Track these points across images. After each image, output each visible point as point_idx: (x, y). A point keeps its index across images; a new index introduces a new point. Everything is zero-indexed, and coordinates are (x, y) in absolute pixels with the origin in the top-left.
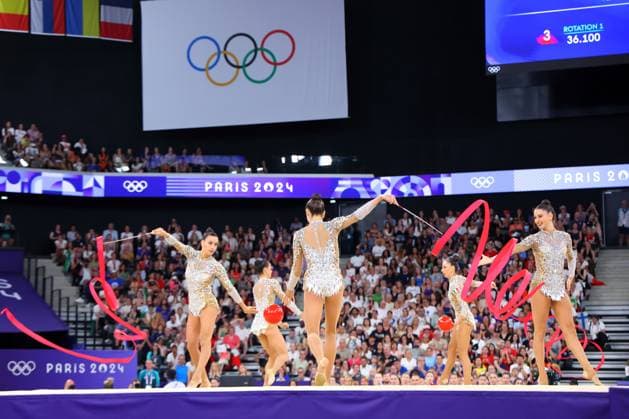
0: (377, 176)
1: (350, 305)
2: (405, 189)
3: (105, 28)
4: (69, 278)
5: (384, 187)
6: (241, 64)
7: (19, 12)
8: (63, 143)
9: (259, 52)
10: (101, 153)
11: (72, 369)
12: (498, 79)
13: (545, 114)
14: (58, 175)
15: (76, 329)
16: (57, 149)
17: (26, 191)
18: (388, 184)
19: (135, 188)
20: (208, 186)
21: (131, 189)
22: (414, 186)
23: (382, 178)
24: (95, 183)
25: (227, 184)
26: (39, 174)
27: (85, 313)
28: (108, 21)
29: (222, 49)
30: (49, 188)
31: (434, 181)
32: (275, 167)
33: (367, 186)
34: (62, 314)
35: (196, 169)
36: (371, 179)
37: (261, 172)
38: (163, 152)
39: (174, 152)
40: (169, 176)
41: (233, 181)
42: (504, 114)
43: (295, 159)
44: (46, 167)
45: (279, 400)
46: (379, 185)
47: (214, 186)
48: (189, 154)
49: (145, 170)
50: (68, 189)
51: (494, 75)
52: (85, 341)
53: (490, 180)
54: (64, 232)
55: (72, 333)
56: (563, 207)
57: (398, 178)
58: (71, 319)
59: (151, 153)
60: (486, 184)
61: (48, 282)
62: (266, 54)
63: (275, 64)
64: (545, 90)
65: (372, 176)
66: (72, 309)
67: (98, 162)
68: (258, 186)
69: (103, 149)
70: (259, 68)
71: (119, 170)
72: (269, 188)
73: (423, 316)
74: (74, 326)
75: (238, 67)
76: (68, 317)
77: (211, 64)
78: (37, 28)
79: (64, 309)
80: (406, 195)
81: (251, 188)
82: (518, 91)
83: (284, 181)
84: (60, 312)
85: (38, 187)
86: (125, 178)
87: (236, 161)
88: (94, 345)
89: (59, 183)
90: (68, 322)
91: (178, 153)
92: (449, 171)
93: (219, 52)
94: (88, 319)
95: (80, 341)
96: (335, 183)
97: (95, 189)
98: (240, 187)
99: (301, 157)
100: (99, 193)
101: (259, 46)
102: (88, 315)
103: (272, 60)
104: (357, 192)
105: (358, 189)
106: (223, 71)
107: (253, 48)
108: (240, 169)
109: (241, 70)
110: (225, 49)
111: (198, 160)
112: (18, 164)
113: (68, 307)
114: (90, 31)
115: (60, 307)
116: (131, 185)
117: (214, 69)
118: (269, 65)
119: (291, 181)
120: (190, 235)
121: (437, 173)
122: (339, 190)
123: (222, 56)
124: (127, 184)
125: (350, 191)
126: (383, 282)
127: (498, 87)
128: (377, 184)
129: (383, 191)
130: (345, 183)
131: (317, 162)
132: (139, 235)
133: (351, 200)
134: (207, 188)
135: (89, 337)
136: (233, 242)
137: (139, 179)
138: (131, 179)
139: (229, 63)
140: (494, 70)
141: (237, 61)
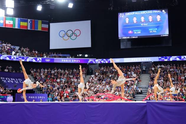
0: (97, 59)
2: (102, 62)
3: (42, 28)
4: (34, 79)
5: (98, 61)
7: (25, 25)
8: (33, 51)
11: (34, 97)
12: (121, 40)
13: (130, 47)
14: (32, 58)
16: (32, 53)
17: (25, 61)
18: (99, 60)
19: (48, 61)
22: (104, 61)
24: (39, 60)
25: (66, 60)
26: (28, 58)
28: (43, 27)
30: (30, 60)
31: (108, 60)
32: (76, 57)
33: (95, 61)
35: (60, 57)
36: (96, 60)
37: (73, 58)
38: (54, 53)
39: (56, 54)
40: (55, 58)
41: (68, 59)
42: (122, 47)
43: (80, 55)
44: (30, 56)
45: (79, 104)
47: (64, 60)
48: (59, 54)
49: (50, 57)
50: (34, 61)
53: (119, 60)
54: (33, 69)
55: (34, 90)
56: (134, 66)
57: (101, 59)
59: (51, 54)
62: (75, 34)
63: (77, 36)
64: (130, 42)
67: (40, 55)
68: (73, 61)
69: (41, 53)
70: (73, 37)
72: (75, 61)
73: (106, 87)
75: (69, 37)
77: (64, 36)
78: (29, 29)
81: (71, 61)
82: (125, 43)
83: (78, 60)
85: (28, 60)
86: (45, 59)
87: (68, 55)
88: (39, 93)
89: (32, 59)
91: (57, 54)
93: (65, 34)
94: (38, 87)
95: (36, 92)
96: (88, 60)
98: (69, 61)
99: (81, 55)
100: (40, 62)
104: (93, 62)
107: (72, 33)
108: (69, 57)
110: (67, 33)
111: (61, 55)
112: (24, 56)
114: (40, 29)
116: (47, 60)
119: (80, 60)
120: (59, 70)
121: (109, 58)
122: (89, 62)
125: (91, 62)
126: (98, 80)
127: (121, 41)
128: (97, 61)
129: (98, 62)
130: (90, 60)
131: (85, 56)
132: (48, 70)
133: (91, 64)
134: (62, 61)
135: (38, 91)
136: (67, 72)
137: (49, 59)
138: (47, 59)
139: (67, 35)
140: (120, 38)
141: (69, 35)
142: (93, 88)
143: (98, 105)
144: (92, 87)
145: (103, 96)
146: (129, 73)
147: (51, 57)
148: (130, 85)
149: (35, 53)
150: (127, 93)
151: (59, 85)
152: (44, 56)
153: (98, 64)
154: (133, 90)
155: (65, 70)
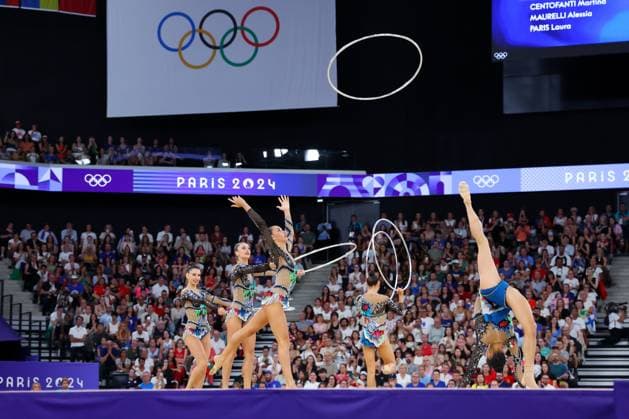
0: (370, 173)
2: (401, 188)
3: (65, 1)
4: (22, 282)
5: (377, 185)
6: (218, 45)
8: (16, 130)
9: (239, 32)
10: (59, 143)
11: (25, 383)
12: (505, 65)
13: (556, 107)
14: (11, 167)
15: (30, 340)
16: (9, 137)
18: (381, 181)
19: (98, 182)
20: (180, 182)
21: (93, 183)
22: (410, 185)
23: (375, 175)
24: (52, 176)
25: (202, 179)
27: (40, 322)
29: (197, 27)
30: (1, 180)
31: (433, 178)
32: (254, 161)
33: (358, 184)
34: (14, 323)
36: (364, 176)
38: (131, 143)
39: (143, 144)
40: (136, 169)
41: (208, 176)
42: (511, 106)
43: (278, 153)
46: (371, 183)
47: (187, 181)
48: (161, 144)
49: (111, 162)
50: (21, 182)
51: (501, 62)
52: (40, 353)
53: (495, 179)
54: (17, 231)
55: (24, 344)
56: (574, 209)
57: (394, 175)
58: (23, 328)
59: (116, 143)
60: (490, 184)
62: (247, 33)
63: (257, 45)
64: (556, 80)
65: (364, 173)
66: (25, 317)
67: (56, 152)
68: (236, 181)
69: (61, 139)
70: (239, 50)
71: (79, 162)
72: (249, 184)
74: (27, 336)
75: (215, 48)
76: (20, 325)
77: (184, 45)
80: (401, 195)
81: (229, 184)
82: (528, 81)
83: (265, 177)
84: (11, 320)
86: (84, 172)
87: (212, 155)
88: (50, 358)
89: (11, 176)
90: (20, 331)
91: (147, 144)
92: (449, 169)
93: (194, 31)
94: (44, 328)
95: (34, 353)
96: (322, 180)
97: (52, 183)
98: (216, 183)
99: (285, 151)
100: (56, 187)
101: (239, 25)
102: (44, 324)
103: (253, 40)
104: (347, 191)
105: (348, 187)
106: (198, 52)
107: (232, 26)
108: (216, 164)
109: (218, 51)
110: (201, 27)
113: (21, 315)
115: (11, 314)
116: (93, 178)
117: (187, 49)
118: (251, 46)
120: (160, 235)
121: (436, 171)
122: (327, 188)
123: (197, 35)
124: (89, 178)
125: (339, 189)
127: (505, 75)
128: (370, 182)
129: (376, 190)
130: (334, 180)
131: (303, 156)
132: (102, 236)
133: (340, 198)
134: (179, 184)
135: (44, 349)
136: (207, 246)
137: (102, 172)
138: (94, 172)
139: (205, 43)
140: (500, 56)
141: (214, 41)
142: (348, 332)
144: (344, 327)
145: (403, 376)
146: (550, 249)
147: (119, 163)
148: (550, 318)
149: (26, 138)
150: (538, 357)
151: (161, 313)
152: (76, 155)
153: (376, 202)
154: (569, 345)
155: (197, 236)
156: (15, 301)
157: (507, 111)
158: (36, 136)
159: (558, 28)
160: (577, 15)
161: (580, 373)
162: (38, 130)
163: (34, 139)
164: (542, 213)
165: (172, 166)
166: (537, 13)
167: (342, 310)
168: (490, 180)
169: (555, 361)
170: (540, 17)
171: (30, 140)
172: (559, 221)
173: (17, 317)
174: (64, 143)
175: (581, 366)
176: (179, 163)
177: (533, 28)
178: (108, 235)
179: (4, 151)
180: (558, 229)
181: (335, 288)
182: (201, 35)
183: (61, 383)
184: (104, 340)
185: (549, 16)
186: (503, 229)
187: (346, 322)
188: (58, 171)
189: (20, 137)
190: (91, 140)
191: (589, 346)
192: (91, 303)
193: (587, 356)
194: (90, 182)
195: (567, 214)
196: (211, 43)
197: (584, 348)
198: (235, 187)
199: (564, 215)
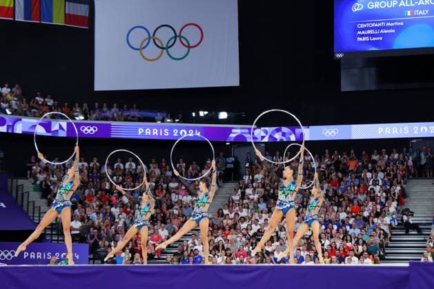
0: (259, 127)
1: (238, 215)
2: (278, 136)
3: (68, 17)
4: (41, 193)
5: (263, 134)
6: (165, 46)
7: (7, 5)
8: (38, 98)
9: (178, 39)
11: (42, 256)
12: (342, 62)
13: (373, 88)
14: (34, 121)
16: (33, 102)
17: (10, 131)
18: (266, 132)
19: (89, 131)
20: (140, 131)
21: (86, 132)
22: (284, 134)
23: (262, 128)
24: (60, 127)
25: (154, 130)
26: (21, 120)
28: (71, 13)
29: (151, 35)
30: (27, 130)
31: (297, 131)
32: (186, 119)
33: (252, 133)
34: (36, 218)
35: (133, 119)
36: (255, 129)
37: (178, 122)
38: (110, 107)
39: (117, 107)
40: (113, 123)
41: (158, 128)
42: (346, 87)
43: (202, 114)
44: (26, 115)
46: (260, 133)
47: (145, 131)
48: (129, 109)
49: (97, 119)
50: (40, 131)
51: (340, 59)
52: (52, 237)
53: (336, 131)
56: (384, 150)
57: (274, 128)
59: (101, 107)
60: (333, 134)
61: (25, 195)
62: (183, 40)
63: (189, 47)
64: (373, 70)
65: (255, 127)
68: (175, 131)
69: (66, 104)
71: (77, 118)
72: (183, 133)
75: (163, 48)
77: (143, 46)
78: (20, 18)
79: (37, 215)
80: (278, 140)
81: (171, 132)
82: (355, 71)
83: (194, 129)
84: (33, 216)
85: (19, 129)
86: (81, 124)
87: (159, 116)
88: (58, 240)
89: (34, 126)
91: (120, 108)
92: (308, 125)
93: (150, 38)
95: (48, 238)
96: (229, 131)
97: (60, 131)
98: (163, 132)
99: (206, 113)
100: (63, 134)
101: (178, 34)
103: (186, 44)
104: (245, 138)
105: (246, 135)
106: (152, 51)
107: (173, 35)
109: (165, 51)
110: (154, 35)
111: (135, 113)
112: (6, 113)
113: (40, 213)
114: (58, 20)
115: (34, 213)
116: (86, 129)
117: (145, 49)
120: (127, 165)
121: (300, 126)
122: (233, 136)
123: (152, 40)
124: (83, 129)
125: (240, 136)
126: (261, 200)
127: (342, 67)
129: (263, 137)
130: (237, 131)
131: (217, 116)
132: (91, 165)
133: (241, 142)
134: (140, 133)
135: (54, 235)
136: (157, 172)
137: (92, 125)
138: (86, 125)
139: (157, 45)
140: (339, 56)
141: (162, 44)
142: (244, 225)
143: (256, 273)
144: (242, 222)
145: (278, 252)
146: (369, 175)
147: (102, 120)
148: (369, 217)
149: (45, 104)
150: (361, 242)
151: (128, 213)
152: (75, 114)
153: (263, 145)
154: (380, 234)
155: (151, 165)
156: (36, 205)
157: (343, 90)
158: (50, 102)
159: (374, 39)
160: (386, 31)
161: (387, 251)
162: (51, 98)
163: (49, 104)
164: (364, 153)
165: (135, 121)
166: (362, 30)
167: (241, 211)
168: (333, 131)
169: (372, 243)
170: (363, 32)
171: (47, 105)
172: (375, 157)
173: (38, 215)
174: (68, 107)
175: (387, 247)
176: (140, 120)
177: (360, 39)
178: (95, 164)
179: (30, 111)
180: (374, 162)
181: (236, 198)
182: (154, 40)
183: (65, 256)
184: (92, 229)
185: (369, 32)
186: (341, 162)
187: (243, 219)
188: (64, 124)
189: (40, 103)
190: (85, 105)
191: (392, 235)
192: (84, 206)
193: (391, 241)
194: (84, 131)
195: (380, 153)
196: (160, 45)
197: (389, 235)
198: (175, 135)
199: (378, 154)
